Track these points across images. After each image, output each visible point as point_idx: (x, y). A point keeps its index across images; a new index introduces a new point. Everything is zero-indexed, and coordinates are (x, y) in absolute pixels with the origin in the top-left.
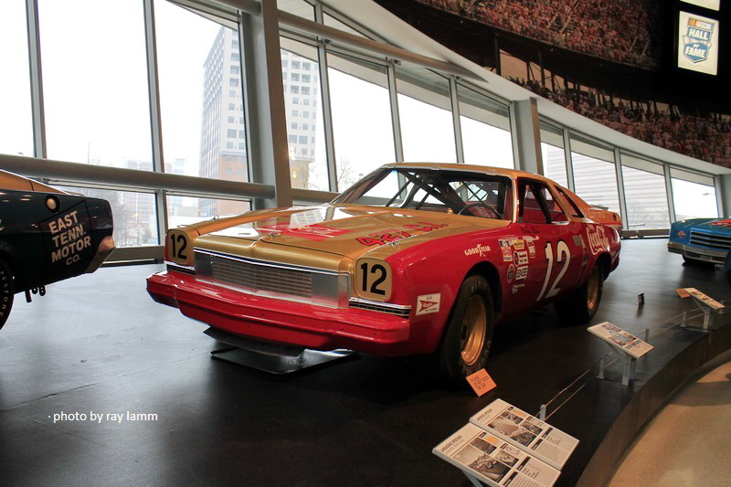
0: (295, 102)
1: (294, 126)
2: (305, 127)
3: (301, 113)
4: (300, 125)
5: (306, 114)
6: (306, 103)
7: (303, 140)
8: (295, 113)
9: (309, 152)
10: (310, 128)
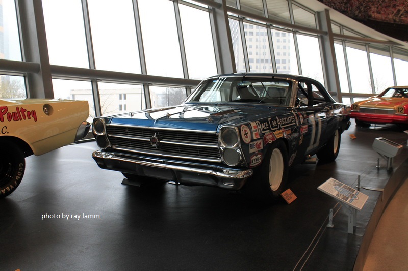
0: (278, 41)
1: (278, 54)
2: (284, 54)
3: (281, 47)
4: (281, 54)
5: (284, 47)
6: (284, 41)
7: (284, 61)
8: (278, 47)
9: (287, 68)
10: (287, 54)
